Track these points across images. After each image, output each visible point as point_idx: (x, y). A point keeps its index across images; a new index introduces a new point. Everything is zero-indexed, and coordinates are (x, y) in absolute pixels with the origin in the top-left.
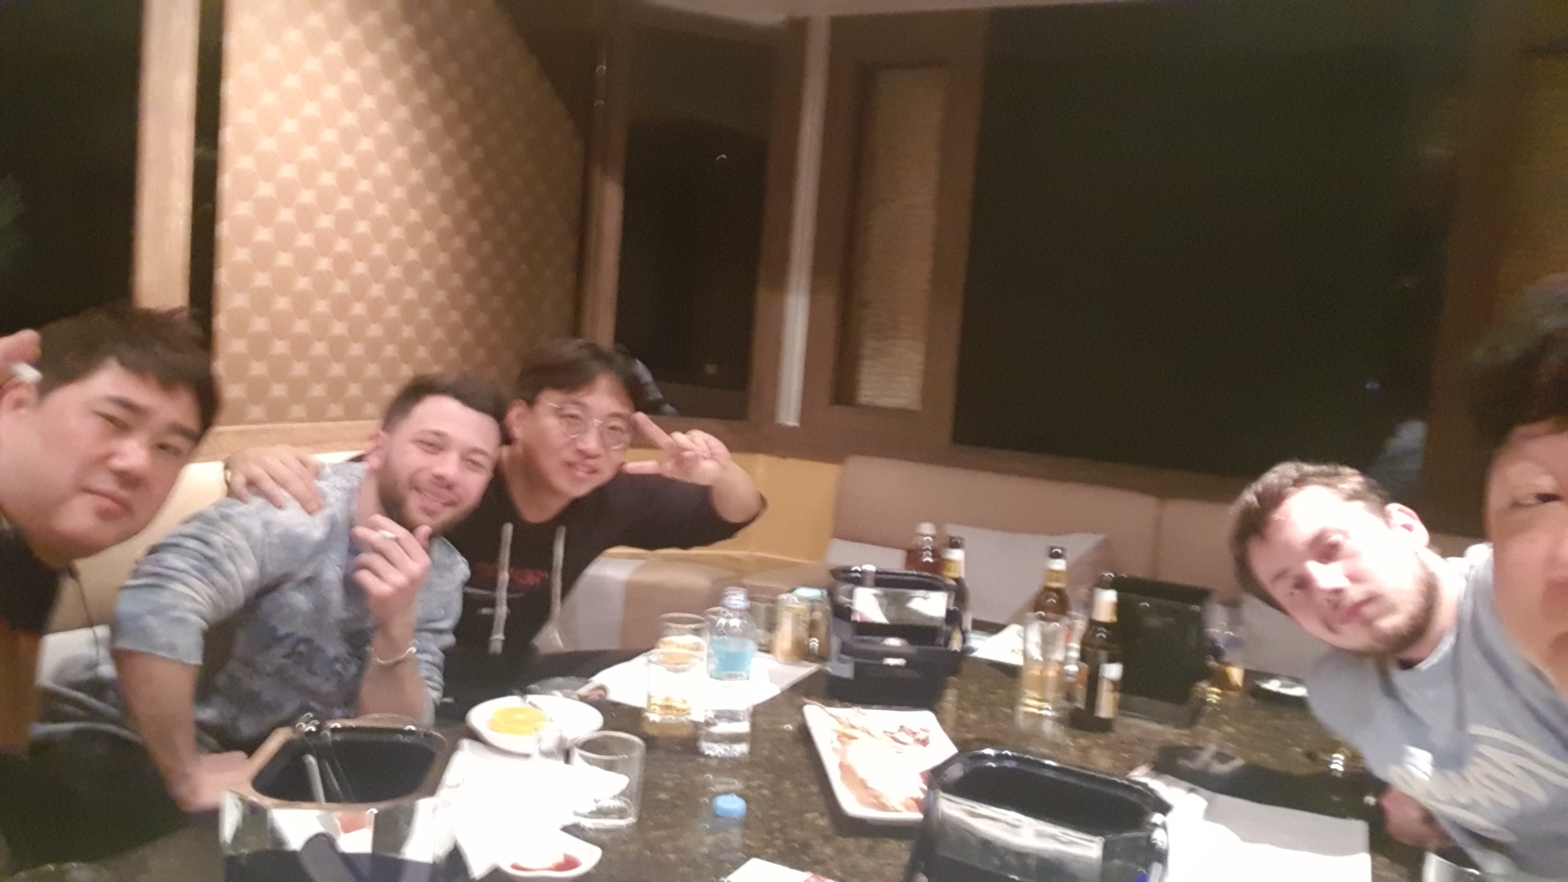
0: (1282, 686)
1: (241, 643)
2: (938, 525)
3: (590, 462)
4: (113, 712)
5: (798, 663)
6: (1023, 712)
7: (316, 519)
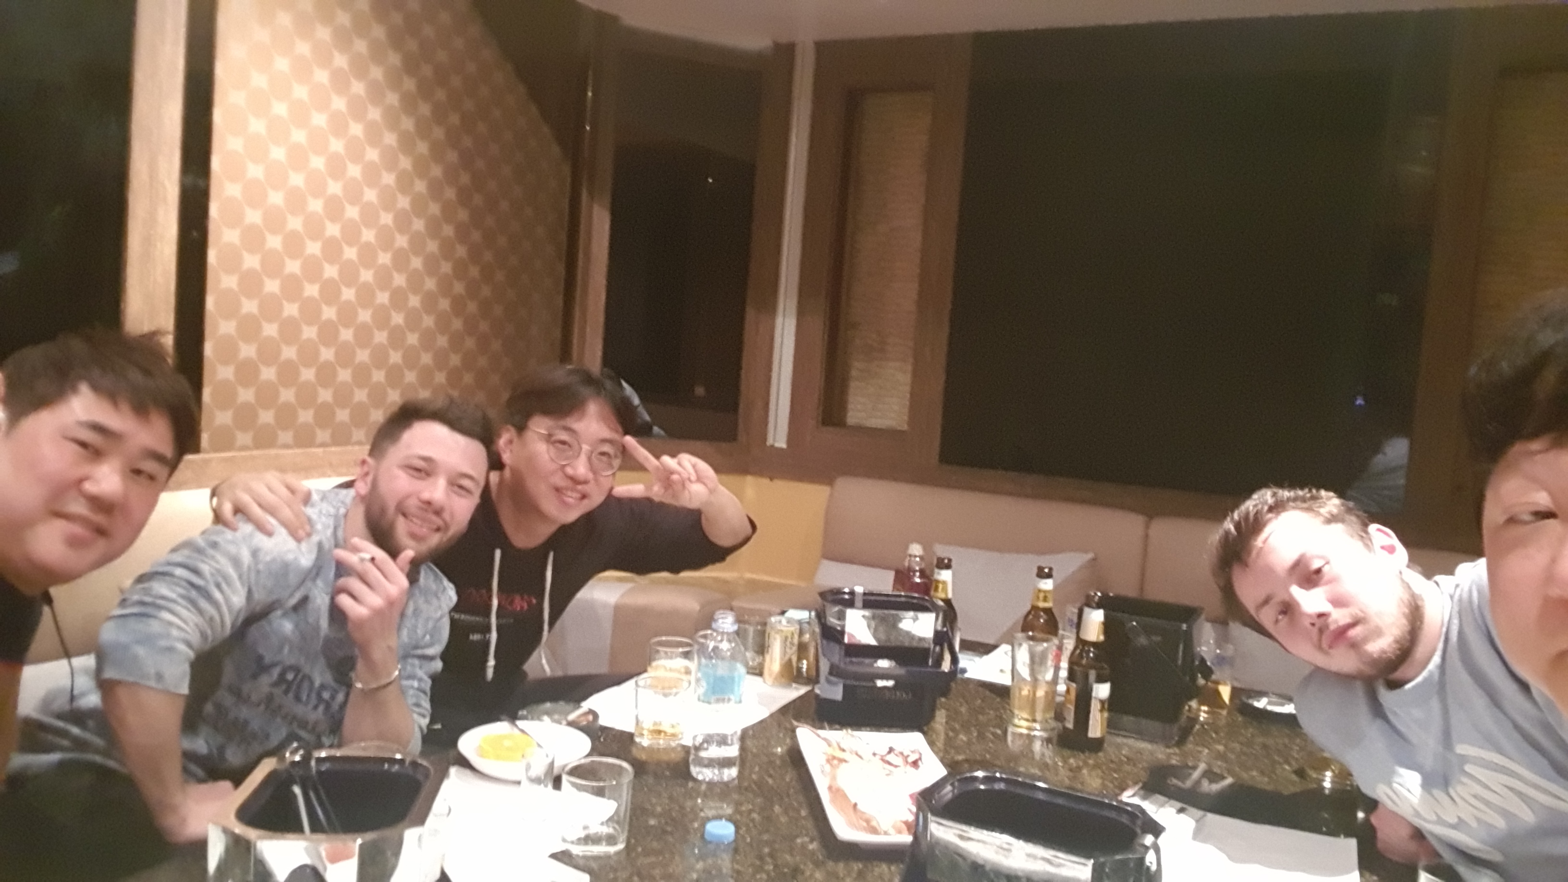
0: (1269, 703)
1: (229, 673)
2: (927, 547)
3: (580, 487)
4: (98, 741)
5: (788, 685)
6: (1014, 734)
7: (304, 546)
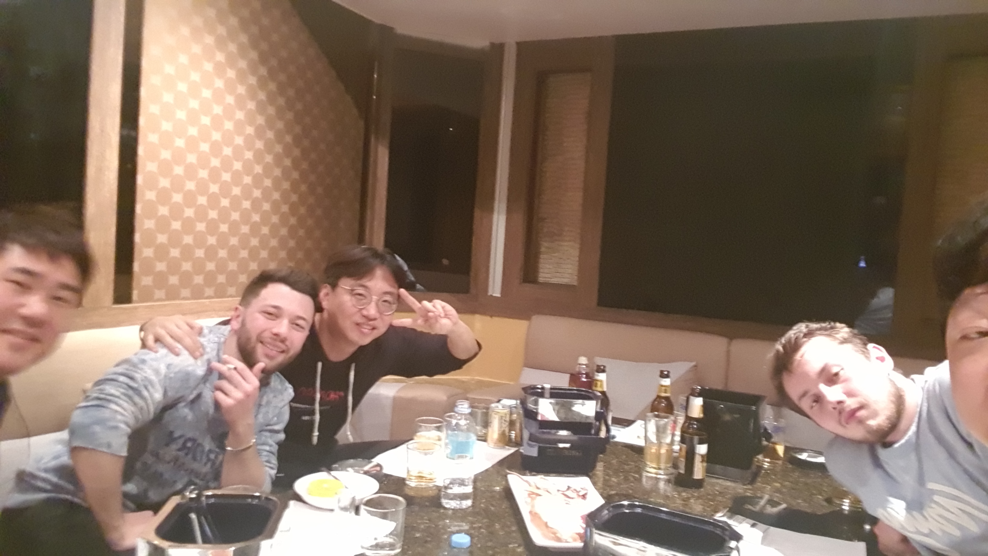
0: (809, 456)
1: (151, 443)
2: (590, 359)
3: (371, 323)
4: (70, 487)
5: (503, 448)
6: (647, 477)
7: (199, 362)
